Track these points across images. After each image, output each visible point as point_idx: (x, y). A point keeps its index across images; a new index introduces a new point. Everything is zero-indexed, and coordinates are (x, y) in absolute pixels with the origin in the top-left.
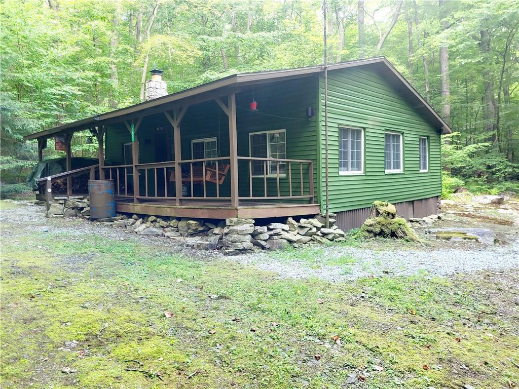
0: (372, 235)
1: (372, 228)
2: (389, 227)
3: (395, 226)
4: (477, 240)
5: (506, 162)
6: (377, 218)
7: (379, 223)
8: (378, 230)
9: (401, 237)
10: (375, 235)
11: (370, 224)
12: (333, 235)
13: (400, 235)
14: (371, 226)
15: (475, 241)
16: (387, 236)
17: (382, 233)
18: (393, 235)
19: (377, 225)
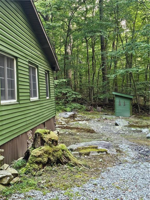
0: (41, 166)
1: (40, 159)
2: (55, 154)
3: (60, 153)
4: (107, 152)
5: (72, 91)
6: (43, 148)
7: (46, 152)
8: (46, 160)
9: (65, 163)
10: (44, 165)
11: (38, 154)
12: (9, 178)
13: (64, 160)
14: (39, 156)
15: (105, 153)
16: (53, 164)
17: (49, 163)
18: (59, 162)
19: (44, 154)
